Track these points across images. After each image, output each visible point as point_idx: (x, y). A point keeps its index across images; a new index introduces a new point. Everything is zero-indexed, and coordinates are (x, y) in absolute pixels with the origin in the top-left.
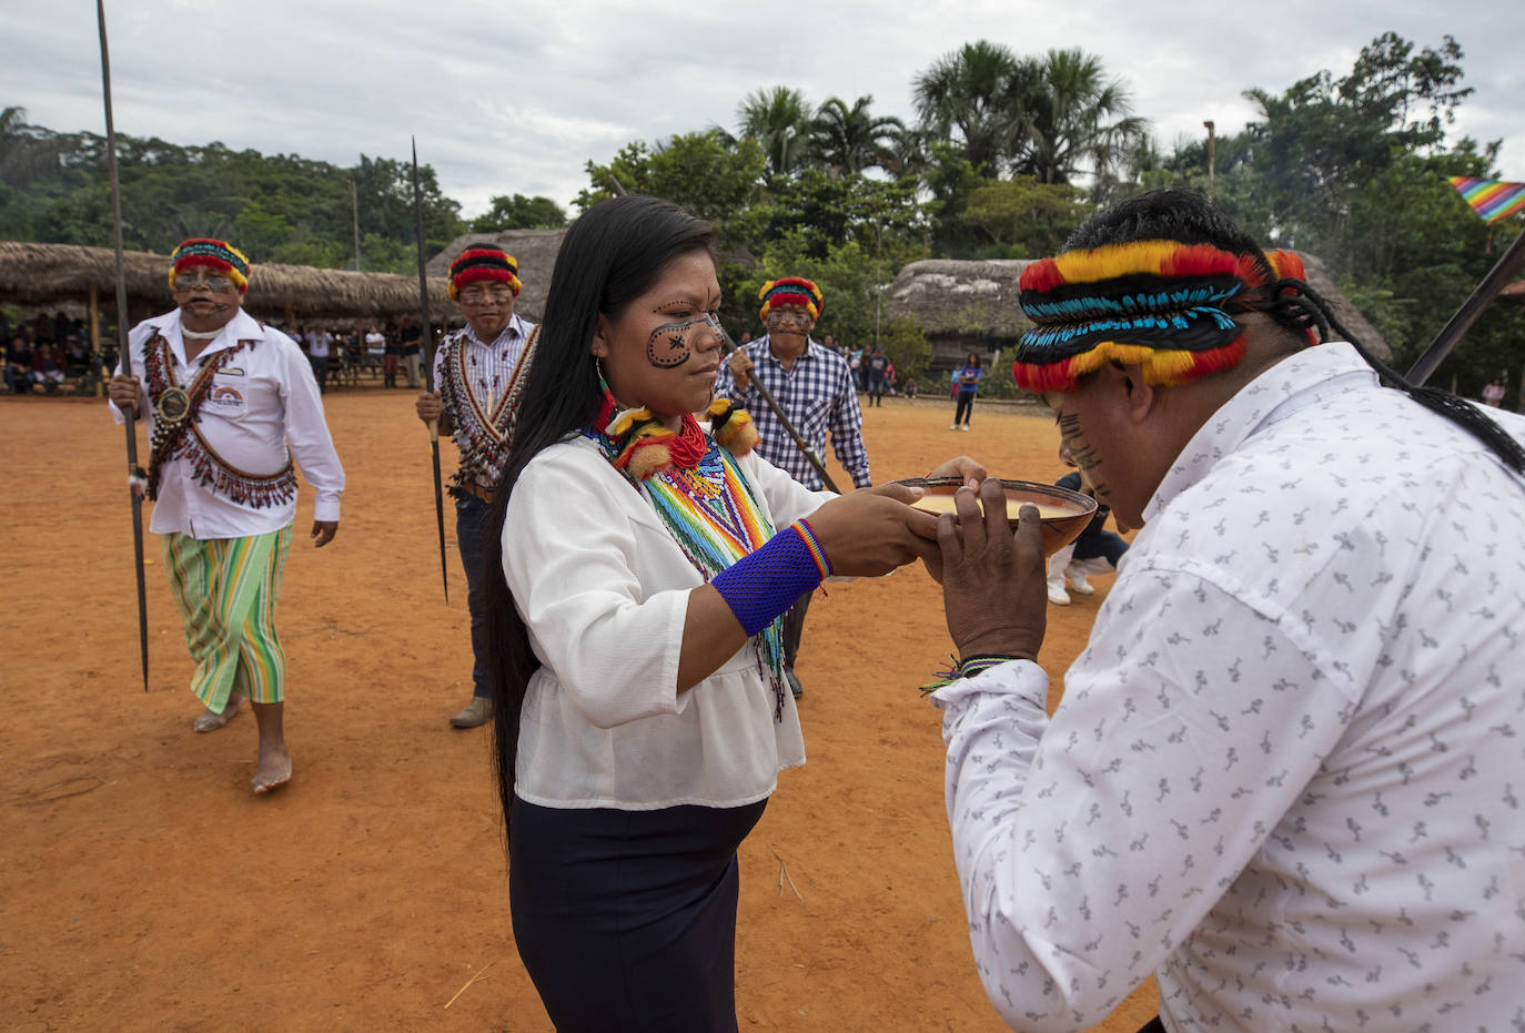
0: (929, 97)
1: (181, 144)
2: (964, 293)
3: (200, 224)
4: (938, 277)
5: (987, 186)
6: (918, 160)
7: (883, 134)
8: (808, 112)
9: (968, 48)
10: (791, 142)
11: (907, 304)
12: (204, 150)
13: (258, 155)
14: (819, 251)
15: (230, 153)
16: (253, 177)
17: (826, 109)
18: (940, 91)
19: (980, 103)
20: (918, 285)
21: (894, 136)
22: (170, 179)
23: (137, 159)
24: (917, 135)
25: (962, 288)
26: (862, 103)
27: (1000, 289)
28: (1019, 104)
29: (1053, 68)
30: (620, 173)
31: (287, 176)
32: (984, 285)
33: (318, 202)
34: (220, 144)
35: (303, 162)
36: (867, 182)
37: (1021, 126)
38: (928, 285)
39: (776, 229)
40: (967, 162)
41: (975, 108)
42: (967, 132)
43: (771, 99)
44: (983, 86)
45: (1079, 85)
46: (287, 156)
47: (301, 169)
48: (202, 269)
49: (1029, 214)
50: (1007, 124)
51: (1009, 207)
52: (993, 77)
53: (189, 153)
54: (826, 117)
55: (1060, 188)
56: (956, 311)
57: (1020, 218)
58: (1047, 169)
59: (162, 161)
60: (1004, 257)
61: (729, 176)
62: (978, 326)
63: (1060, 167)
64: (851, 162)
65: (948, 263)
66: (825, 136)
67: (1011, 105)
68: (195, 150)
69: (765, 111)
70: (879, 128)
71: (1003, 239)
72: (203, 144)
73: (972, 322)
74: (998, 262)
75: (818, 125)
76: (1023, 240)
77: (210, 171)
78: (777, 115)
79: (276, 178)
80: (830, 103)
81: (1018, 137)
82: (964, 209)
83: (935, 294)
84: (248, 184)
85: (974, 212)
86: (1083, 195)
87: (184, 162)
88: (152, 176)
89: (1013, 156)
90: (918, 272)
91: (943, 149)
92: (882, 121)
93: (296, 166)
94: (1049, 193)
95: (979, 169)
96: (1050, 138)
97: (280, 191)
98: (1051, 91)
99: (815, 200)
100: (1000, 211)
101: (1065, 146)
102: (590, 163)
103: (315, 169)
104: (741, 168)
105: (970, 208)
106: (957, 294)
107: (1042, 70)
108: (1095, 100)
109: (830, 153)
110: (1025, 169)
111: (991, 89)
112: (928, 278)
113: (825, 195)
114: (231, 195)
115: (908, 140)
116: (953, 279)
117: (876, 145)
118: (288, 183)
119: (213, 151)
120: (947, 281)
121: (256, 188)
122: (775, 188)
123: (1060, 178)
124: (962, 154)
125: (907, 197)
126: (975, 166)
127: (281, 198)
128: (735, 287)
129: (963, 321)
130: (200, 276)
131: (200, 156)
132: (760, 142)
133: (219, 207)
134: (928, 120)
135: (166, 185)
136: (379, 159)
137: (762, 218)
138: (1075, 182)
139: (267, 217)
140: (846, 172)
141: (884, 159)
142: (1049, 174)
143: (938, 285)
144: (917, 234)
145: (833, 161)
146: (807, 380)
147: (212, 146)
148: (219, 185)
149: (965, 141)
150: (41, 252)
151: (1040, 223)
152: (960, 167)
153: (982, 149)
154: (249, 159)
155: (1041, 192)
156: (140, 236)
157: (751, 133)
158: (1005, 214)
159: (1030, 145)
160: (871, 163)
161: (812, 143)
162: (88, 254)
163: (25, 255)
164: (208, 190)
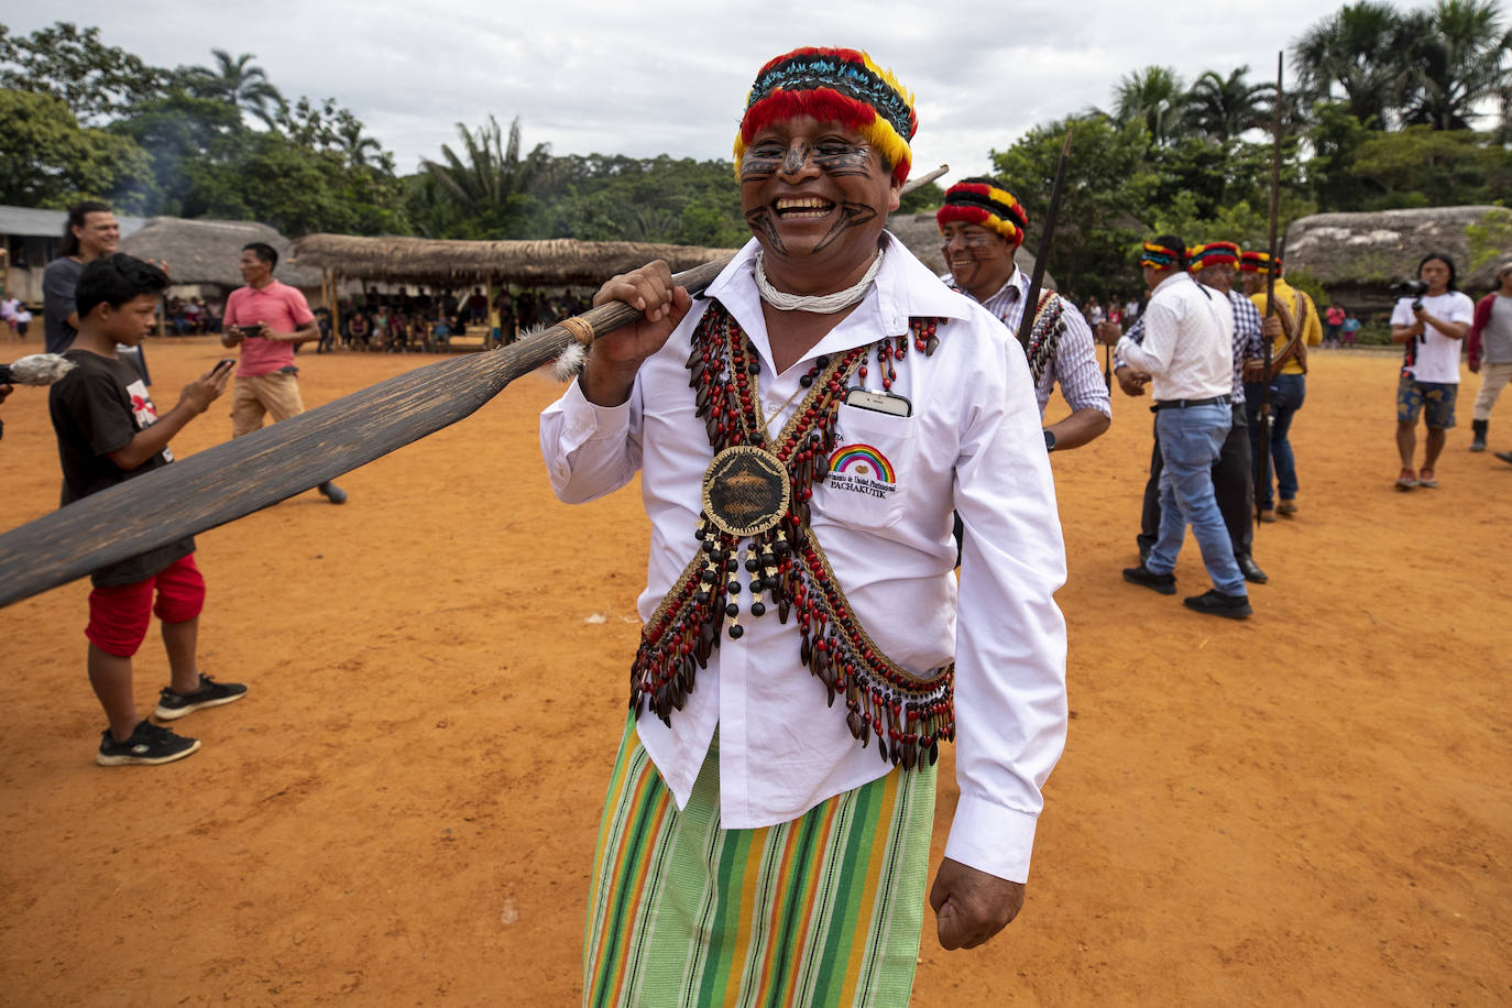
0: (1307, 59)
1: (638, 158)
2: (1361, 245)
3: (653, 219)
4: (1330, 230)
5: (1375, 138)
6: (1298, 120)
7: (1260, 99)
8: (1180, 86)
9: (1346, 10)
10: (1166, 114)
11: (1299, 258)
12: (654, 161)
13: (693, 162)
14: (1206, 213)
15: (672, 162)
16: (691, 179)
17: (1202, 82)
18: (1319, 53)
19: (1362, 59)
20: (1311, 238)
21: (1270, 99)
22: (630, 185)
23: (607, 172)
24: (1294, 96)
25: (1358, 240)
26: (1238, 73)
27: (1401, 239)
28: (1407, 56)
29: (1443, 17)
30: (1020, 157)
31: (716, 177)
32: (1380, 236)
34: (666, 156)
36: (1246, 146)
37: (1410, 77)
38: (1320, 238)
39: (1162, 197)
40: (1353, 118)
41: (1356, 64)
42: (1350, 87)
43: (1144, 79)
44: (1365, 43)
45: (1476, 30)
46: (715, 160)
49: (1426, 163)
50: (1394, 78)
51: (1401, 158)
52: (1375, 33)
53: (643, 165)
54: (1203, 90)
55: (1459, 133)
56: (1352, 262)
57: (1418, 167)
58: (1444, 116)
59: (624, 172)
60: (1399, 206)
61: (1117, 152)
62: (1378, 275)
63: (1458, 113)
64: (1229, 127)
65: (1343, 217)
66: (1201, 106)
67: (1397, 58)
68: (648, 161)
69: (1139, 89)
70: (1256, 94)
71: (1396, 188)
72: (653, 156)
73: (1372, 271)
74: (1397, 213)
75: (1193, 97)
76: (1418, 188)
77: (659, 177)
78: (1154, 88)
79: (707, 179)
80: (1204, 76)
81: (1407, 88)
82: (1352, 162)
83: (1328, 247)
84: (686, 185)
85: (1362, 165)
86: (1485, 136)
87: (639, 172)
88: (618, 184)
89: (1402, 106)
90: (1309, 227)
91: (1326, 108)
92: (1259, 88)
93: (721, 168)
94: (1446, 140)
95: (1367, 122)
96: (1443, 83)
97: (710, 189)
98: (1442, 38)
99: (1194, 165)
100: (1393, 161)
101: (1461, 92)
102: (993, 151)
104: (1129, 144)
105: (1359, 162)
106: (1353, 246)
107: (1431, 21)
108: (1495, 42)
109: (1203, 121)
110: (1413, 120)
111: (1374, 44)
112: (1321, 232)
113: (1204, 159)
114: (674, 195)
115: (1284, 101)
116: (1347, 232)
117: (1254, 110)
118: (716, 182)
119: (661, 161)
120: (1341, 234)
121: (691, 188)
122: (1150, 157)
123: (1459, 124)
124: (1348, 111)
125: (1290, 156)
126: (1362, 121)
127: (711, 195)
129: (1362, 271)
131: (651, 166)
132: (1138, 118)
133: (666, 205)
134: (1306, 81)
135: (627, 190)
137: (1150, 186)
138: (1478, 126)
139: (704, 210)
140: (1223, 138)
141: (1261, 121)
142: (1446, 120)
143: (1331, 238)
144: (1302, 190)
145: (1209, 128)
147: (660, 157)
148: (665, 188)
149: (1347, 97)
150: (606, 248)
151: (1440, 171)
152: (1346, 124)
153: (1367, 103)
154: (687, 165)
155: (1438, 140)
156: (619, 231)
157: (1125, 112)
158: (1398, 164)
159: (1421, 92)
160: (1248, 127)
161: (1189, 113)
163: (596, 250)
164: (657, 192)
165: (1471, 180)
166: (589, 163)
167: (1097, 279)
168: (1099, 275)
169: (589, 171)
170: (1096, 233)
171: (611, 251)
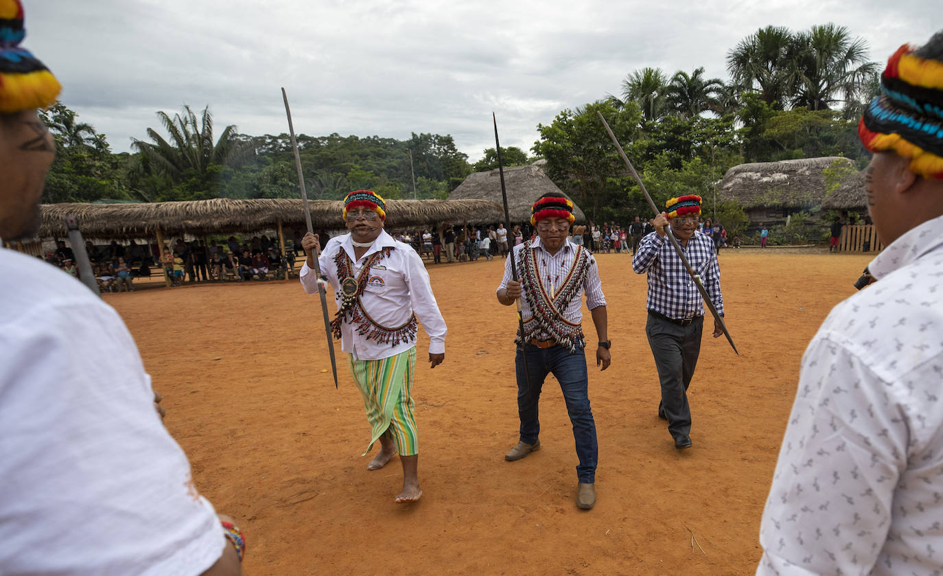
0: (738, 64)
1: (316, 136)
2: (766, 182)
3: (330, 179)
4: (750, 173)
5: (777, 115)
6: (734, 104)
7: (711, 90)
8: (665, 82)
9: (761, 32)
10: (655, 100)
11: (732, 192)
12: (328, 138)
13: (356, 138)
14: (676, 165)
15: (341, 139)
16: (355, 151)
17: (676, 78)
18: (745, 60)
19: (770, 65)
20: (738, 180)
21: (718, 90)
22: (312, 156)
23: (294, 147)
24: (731, 89)
25: (765, 179)
26: (697, 72)
27: (789, 178)
28: (795, 63)
29: (815, 38)
30: (557, 129)
31: (373, 149)
32: (779, 176)
33: (390, 161)
34: (336, 134)
35: (380, 140)
36: (703, 120)
37: (797, 75)
38: (744, 179)
39: (650, 154)
40: (764, 102)
41: (767, 68)
42: (762, 83)
43: (642, 76)
44: (771, 54)
45: (833, 47)
46: (372, 137)
47: (380, 144)
48: (361, 208)
49: (804, 130)
50: (788, 76)
51: (791, 127)
52: (777, 48)
53: (321, 141)
54: (676, 83)
55: (822, 112)
56: (762, 194)
57: (799, 133)
58: (814, 101)
59: (307, 146)
60: (790, 158)
61: (621, 125)
62: (776, 201)
63: (823, 99)
64: (692, 109)
65: (755, 165)
66: (676, 95)
67: (789, 64)
68: (323, 139)
69: (639, 83)
70: (708, 87)
71: (789, 147)
72: (327, 135)
73: (772, 199)
74: (787, 162)
75: (672, 89)
76: (801, 146)
77: (332, 150)
78: (646, 85)
79: (367, 150)
80: (677, 75)
81: (795, 83)
82: (764, 131)
83: (748, 185)
84: (352, 155)
85: (769, 132)
86: (838, 114)
87: (318, 146)
89: (793, 95)
90: (737, 172)
91: (748, 95)
92: (710, 82)
93: (376, 143)
94: (815, 116)
95: (771, 106)
96: (815, 82)
97: (370, 157)
98: (815, 53)
99: (672, 133)
100: (786, 130)
101: (825, 85)
102: (540, 125)
103: (387, 143)
104: (628, 120)
105: (767, 130)
106: (762, 183)
107: (809, 40)
108: (843, 55)
109: (679, 105)
110: (800, 103)
111: (776, 55)
112: (744, 175)
113: (678, 130)
114: (344, 162)
115: (726, 92)
116: (759, 174)
117: (707, 97)
118: (374, 152)
119: (333, 138)
120: (755, 176)
121: (357, 157)
122: (647, 129)
123: (823, 106)
124: (761, 98)
125: (727, 127)
126: (769, 104)
127: (370, 161)
128: (628, 190)
129: (767, 200)
130: (360, 212)
131: (326, 141)
132: (638, 103)
133: (340, 169)
134: (738, 78)
135: (310, 160)
136: (422, 134)
137: (642, 148)
138: (832, 107)
139: (364, 173)
140: (690, 115)
141: (712, 105)
142: (816, 103)
143: (750, 179)
144: (735, 149)
145: (681, 109)
146: (695, 251)
147: (332, 135)
148: (337, 157)
149: (762, 89)
150: (252, 204)
151: (812, 135)
152: (760, 106)
153: (773, 93)
154: (353, 139)
155: (811, 116)
157: (631, 98)
158: (790, 131)
159: (803, 87)
160: (705, 108)
161: (669, 99)
162: (275, 203)
163: (244, 206)
164: (331, 160)
165: (829, 141)
166: (280, 141)
167: (611, 210)
168: (612, 207)
169: (281, 147)
170: (609, 179)
171: (256, 206)
